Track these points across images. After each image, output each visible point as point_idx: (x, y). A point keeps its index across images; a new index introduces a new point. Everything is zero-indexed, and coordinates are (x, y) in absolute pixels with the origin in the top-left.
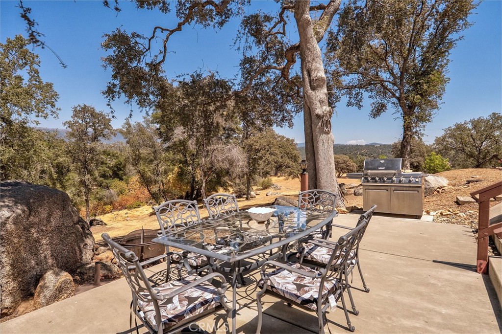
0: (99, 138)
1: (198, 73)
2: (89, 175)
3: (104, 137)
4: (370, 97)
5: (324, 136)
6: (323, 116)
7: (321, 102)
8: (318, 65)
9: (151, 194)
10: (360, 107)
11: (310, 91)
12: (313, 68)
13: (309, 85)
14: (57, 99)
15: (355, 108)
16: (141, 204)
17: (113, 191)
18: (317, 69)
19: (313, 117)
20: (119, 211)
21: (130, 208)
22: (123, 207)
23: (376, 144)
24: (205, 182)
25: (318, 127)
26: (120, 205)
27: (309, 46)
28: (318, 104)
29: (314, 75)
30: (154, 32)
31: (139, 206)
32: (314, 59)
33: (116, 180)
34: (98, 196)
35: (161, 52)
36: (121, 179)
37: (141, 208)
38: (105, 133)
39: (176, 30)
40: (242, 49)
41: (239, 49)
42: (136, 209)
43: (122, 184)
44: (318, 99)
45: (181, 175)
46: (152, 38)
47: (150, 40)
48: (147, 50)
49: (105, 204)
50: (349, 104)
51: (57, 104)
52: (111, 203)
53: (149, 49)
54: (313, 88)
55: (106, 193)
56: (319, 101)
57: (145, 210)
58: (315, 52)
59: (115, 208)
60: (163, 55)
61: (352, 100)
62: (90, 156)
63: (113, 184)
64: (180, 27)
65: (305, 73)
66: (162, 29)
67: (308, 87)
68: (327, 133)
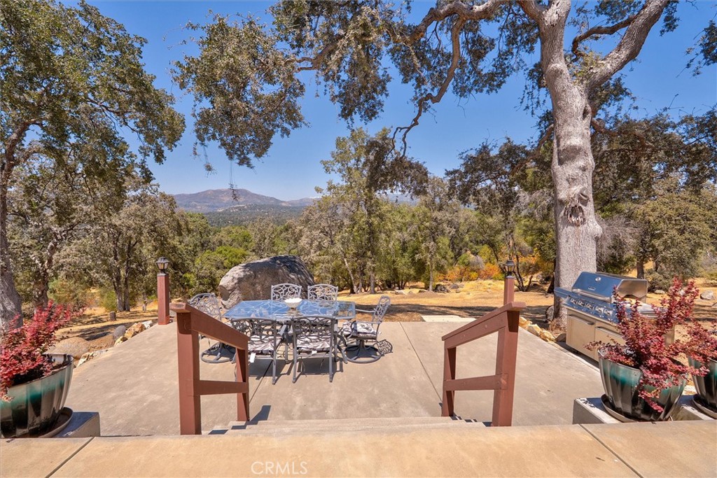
5: (570, 229)
6: (569, 200)
8: (569, 129)
11: (557, 166)
12: (563, 133)
13: (557, 157)
17: (480, 258)
18: (569, 135)
19: (557, 202)
20: (484, 280)
21: (495, 279)
22: (488, 277)
25: (560, 216)
26: (486, 274)
28: (565, 184)
29: (562, 144)
32: (565, 121)
39: (412, 126)
41: (527, 107)
44: (565, 178)
49: (472, 270)
52: (478, 271)
54: (561, 163)
56: (567, 180)
58: (568, 111)
64: (416, 122)
65: (555, 141)
66: (401, 129)
67: (556, 161)
68: (576, 225)
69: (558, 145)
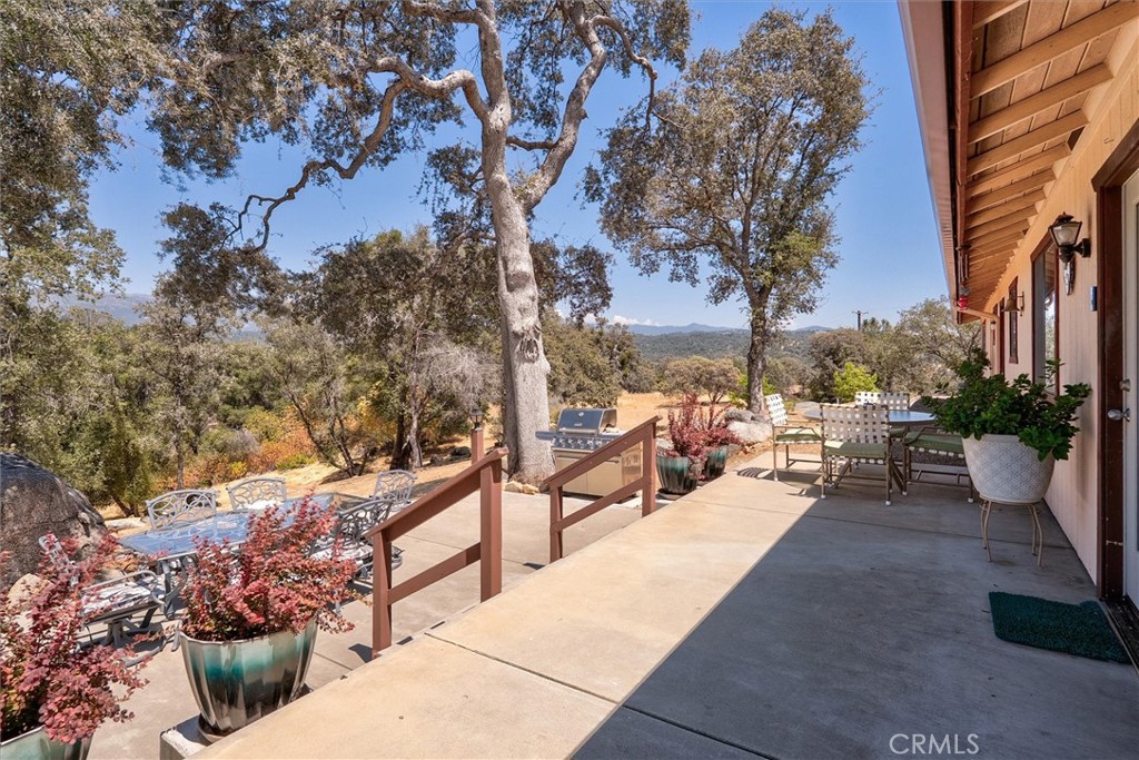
0: (206, 335)
1: (358, 239)
2: (184, 408)
3: (216, 331)
4: (712, 264)
5: (526, 366)
6: (523, 335)
7: (523, 311)
8: (518, 252)
9: (315, 442)
10: (694, 282)
11: (506, 293)
12: (510, 256)
13: (504, 281)
14: (122, 263)
15: (685, 284)
16: (307, 460)
17: (249, 433)
18: (517, 258)
19: (511, 335)
20: (261, 473)
21: (282, 468)
22: (269, 466)
23: (818, 328)
24: (419, 419)
25: (516, 350)
26: (263, 462)
27: (506, 221)
28: (518, 314)
29: (511, 268)
30: (248, 204)
31: (302, 464)
32: (512, 242)
33: (258, 409)
34: (218, 442)
35: (259, 234)
36: (269, 408)
37: (306, 469)
38: (218, 324)
39: (284, 199)
40: (430, 202)
41: (426, 201)
42: (295, 470)
43: (269, 418)
44: (516, 307)
45: (378, 404)
46: (243, 213)
47: (240, 216)
48: (237, 230)
49: (232, 460)
50: (675, 277)
51: (123, 273)
52: (245, 458)
53: (240, 227)
54: (511, 289)
55: (233, 436)
56: (519, 310)
57: (313, 472)
58: (514, 230)
59: (251, 469)
60: (262, 237)
61: (680, 270)
62: (187, 369)
63: (250, 418)
64: (291, 194)
65: (500, 262)
66: (261, 200)
67: (503, 286)
68: (532, 361)
69: (506, 268)
